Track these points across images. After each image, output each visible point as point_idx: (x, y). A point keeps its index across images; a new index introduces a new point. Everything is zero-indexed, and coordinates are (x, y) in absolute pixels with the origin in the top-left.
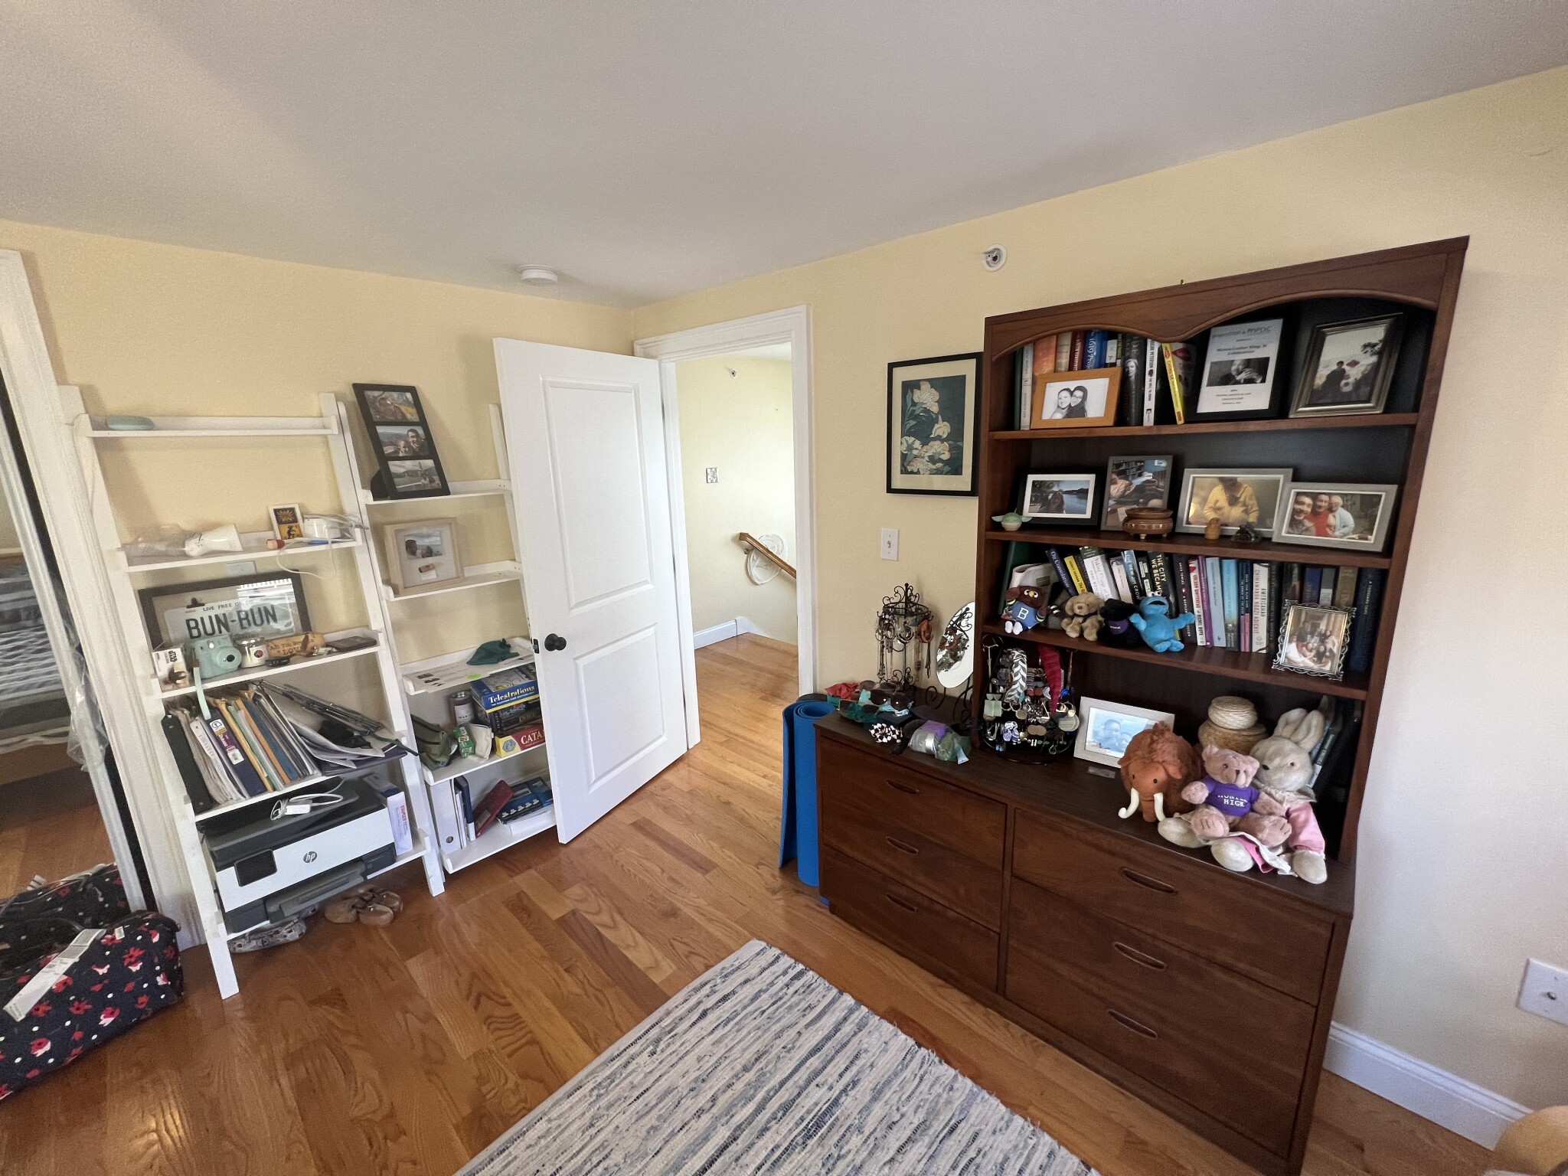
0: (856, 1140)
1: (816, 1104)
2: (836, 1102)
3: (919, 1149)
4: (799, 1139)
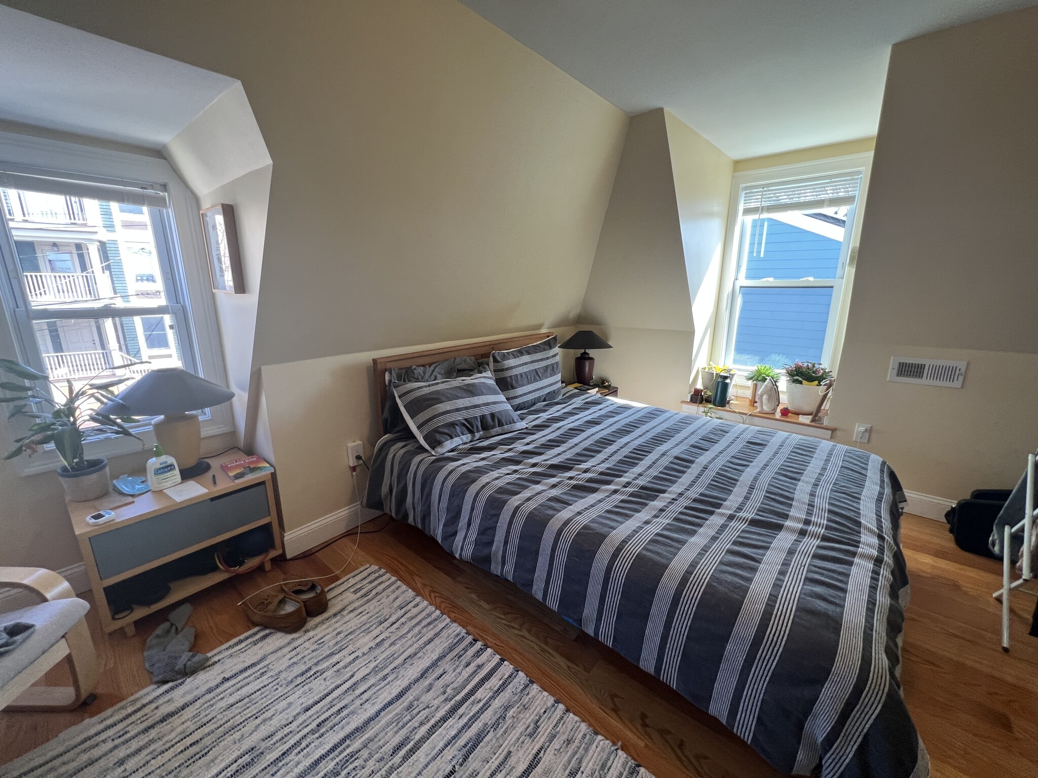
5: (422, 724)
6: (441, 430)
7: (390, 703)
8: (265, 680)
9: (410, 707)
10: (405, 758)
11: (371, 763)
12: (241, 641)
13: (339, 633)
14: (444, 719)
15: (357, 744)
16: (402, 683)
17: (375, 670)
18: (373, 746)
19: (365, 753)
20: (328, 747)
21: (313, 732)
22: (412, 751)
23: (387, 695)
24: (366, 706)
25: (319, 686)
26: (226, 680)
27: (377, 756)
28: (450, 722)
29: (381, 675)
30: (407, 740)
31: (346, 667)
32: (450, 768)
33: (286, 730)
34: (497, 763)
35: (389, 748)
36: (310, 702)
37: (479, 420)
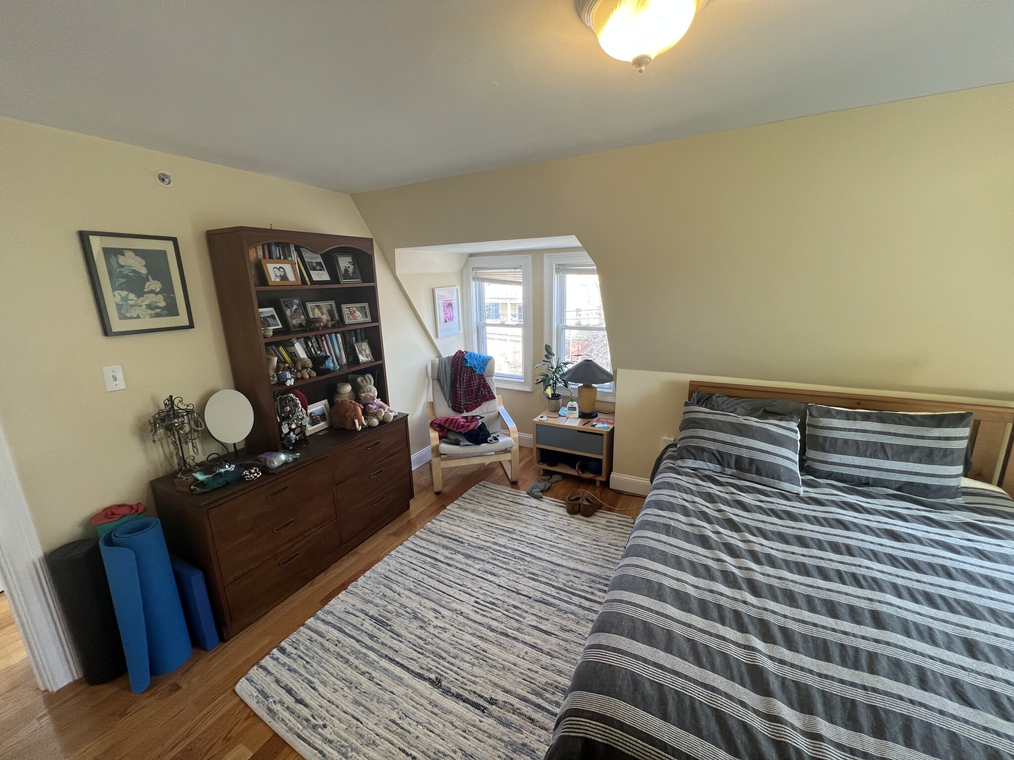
0: (390, 607)
1: (371, 625)
2: (372, 617)
3: (395, 587)
4: (388, 628)
5: (547, 578)
7: (552, 563)
8: (542, 518)
9: (553, 571)
10: (529, 578)
11: (523, 567)
12: (555, 501)
13: (578, 528)
14: (553, 586)
15: (528, 559)
16: (564, 563)
17: (565, 550)
18: (530, 565)
19: (526, 563)
20: (524, 550)
21: (528, 543)
22: (533, 579)
23: (554, 560)
24: (547, 555)
25: (548, 535)
26: (537, 508)
27: (526, 568)
28: (553, 589)
29: (564, 553)
30: (538, 575)
31: (561, 539)
32: (531, 596)
33: (525, 535)
34: (541, 615)
35: (531, 570)
36: (539, 536)
37: (734, 458)
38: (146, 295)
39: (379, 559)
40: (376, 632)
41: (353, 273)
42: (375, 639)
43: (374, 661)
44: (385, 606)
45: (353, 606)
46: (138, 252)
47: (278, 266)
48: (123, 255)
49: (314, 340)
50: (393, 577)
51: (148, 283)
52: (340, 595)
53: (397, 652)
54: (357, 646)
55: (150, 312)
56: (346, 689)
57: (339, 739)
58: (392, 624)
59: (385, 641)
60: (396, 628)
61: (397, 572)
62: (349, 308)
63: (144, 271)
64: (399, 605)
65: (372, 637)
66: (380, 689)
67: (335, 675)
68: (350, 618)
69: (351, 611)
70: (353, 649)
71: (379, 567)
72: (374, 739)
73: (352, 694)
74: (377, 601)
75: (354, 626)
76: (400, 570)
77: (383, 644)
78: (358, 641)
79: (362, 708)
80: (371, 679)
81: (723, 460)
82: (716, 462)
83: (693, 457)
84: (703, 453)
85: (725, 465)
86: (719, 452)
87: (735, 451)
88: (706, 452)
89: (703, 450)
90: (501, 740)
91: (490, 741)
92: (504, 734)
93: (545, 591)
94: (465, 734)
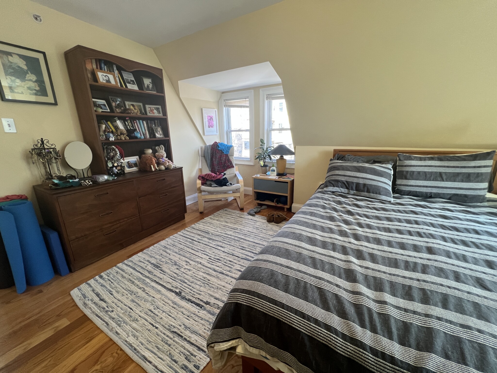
0: (163, 260)
1: (151, 267)
2: (152, 264)
3: (168, 251)
4: (160, 269)
5: (250, 249)
6: (331, 182)
7: (254, 242)
8: (253, 224)
9: (254, 246)
10: (240, 249)
11: (238, 244)
12: (262, 217)
13: (271, 228)
14: (253, 253)
15: (242, 241)
16: (261, 243)
17: (262, 237)
18: (242, 243)
19: (240, 242)
20: (240, 237)
21: (243, 234)
22: (242, 249)
23: (256, 241)
24: (252, 239)
25: (255, 231)
26: (252, 219)
27: (240, 244)
28: (253, 254)
29: (262, 239)
30: (245, 248)
31: (261, 233)
32: (240, 256)
33: (243, 231)
34: (243, 265)
35: (242, 245)
36: (250, 231)
37: (355, 184)
38: (27, 82)
39: (163, 239)
40: (152, 270)
41: (152, 88)
42: (151, 273)
43: (148, 283)
44: (160, 259)
45: (144, 259)
46: (21, 56)
47: (105, 74)
48: (12, 56)
49: (129, 122)
50: (168, 247)
51: (28, 75)
52: (138, 254)
53: (161, 279)
54: (141, 276)
55: (29, 91)
56: (129, 295)
57: (118, 317)
58: (162, 267)
59: (156, 274)
60: (164, 269)
61: (171, 245)
62: (150, 108)
63: (25, 68)
64: (168, 259)
65: (149, 272)
66: (147, 295)
67: (125, 289)
68: (140, 264)
69: (142, 261)
70: (138, 277)
71: (163, 243)
72: (137, 318)
73: (131, 297)
74: (157, 257)
75: (142, 268)
76: (172, 244)
77: (155, 275)
78: (142, 274)
79: (135, 304)
80: (144, 290)
81: (349, 186)
82: (345, 187)
83: (332, 186)
84: (338, 183)
85: (350, 188)
86: (346, 181)
87: (355, 180)
88: (340, 182)
89: (337, 181)
90: (208, 321)
91: (202, 322)
92: (210, 318)
93: (248, 255)
94: (188, 318)
